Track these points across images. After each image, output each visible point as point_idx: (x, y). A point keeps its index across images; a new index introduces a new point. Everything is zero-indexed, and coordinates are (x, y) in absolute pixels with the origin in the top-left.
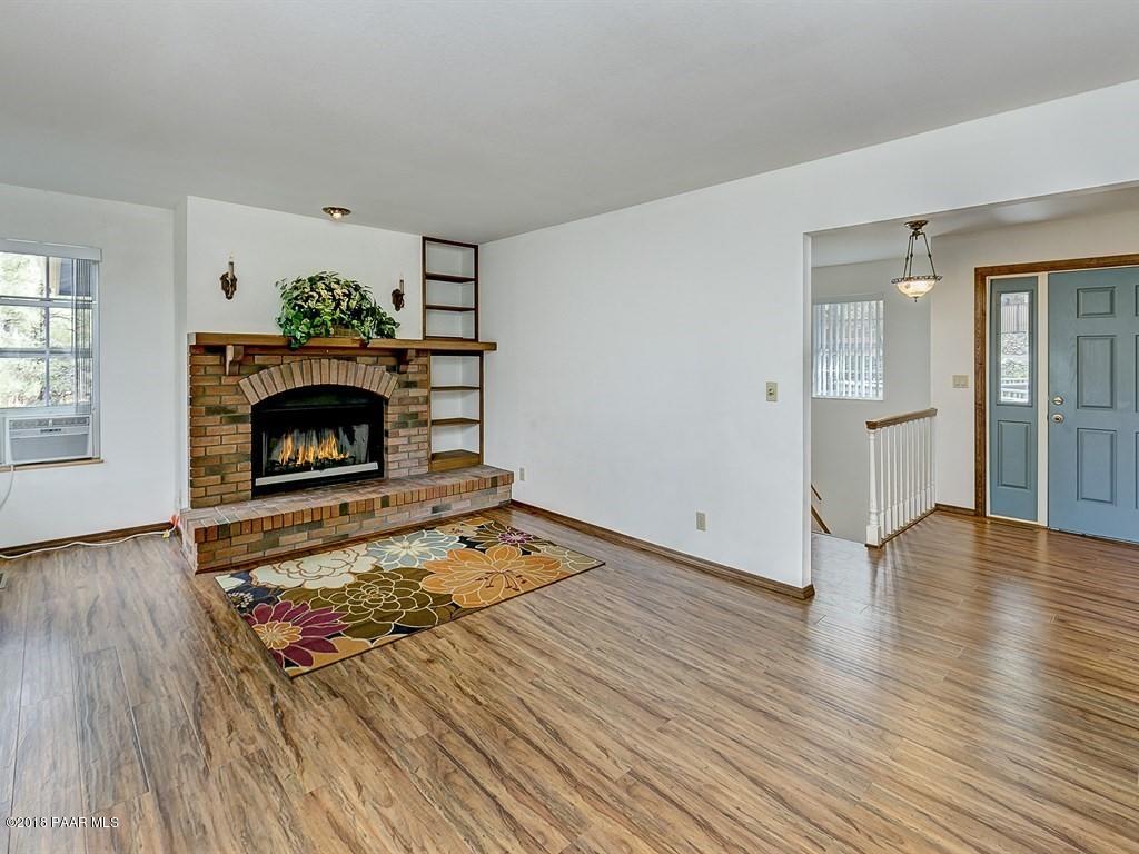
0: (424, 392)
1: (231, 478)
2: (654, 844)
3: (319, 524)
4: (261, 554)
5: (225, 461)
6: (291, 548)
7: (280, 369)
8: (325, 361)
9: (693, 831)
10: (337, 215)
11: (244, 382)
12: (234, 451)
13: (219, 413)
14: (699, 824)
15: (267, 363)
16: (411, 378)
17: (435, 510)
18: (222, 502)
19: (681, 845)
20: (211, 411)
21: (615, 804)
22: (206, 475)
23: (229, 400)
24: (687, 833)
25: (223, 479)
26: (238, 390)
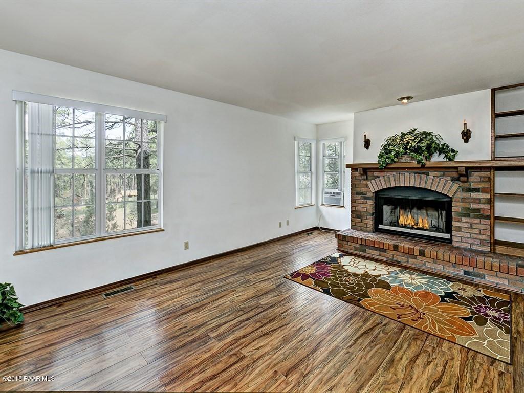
0: (488, 196)
1: (364, 221)
2: (207, 359)
3: (384, 251)
4: (359, 253)
5: (362, 214)
6: (371, 256)
7: (384, 178)
8: (407, 175)
9: (212, 372)
10: (405, 101)
11: (369, 183)
12: (365, 210)
13: (360, 195)
14: (214, 375)
15: (379, 175)
16: (473, 186)
17: (466, 273)
18: (361, 230)
19: (206, 367)
20: (358, 193)
21: (228, 350)
22: (356, 218)
23: (364, 190)
24: (211, 370)
25: (361, 220)
26: (367, 186)
